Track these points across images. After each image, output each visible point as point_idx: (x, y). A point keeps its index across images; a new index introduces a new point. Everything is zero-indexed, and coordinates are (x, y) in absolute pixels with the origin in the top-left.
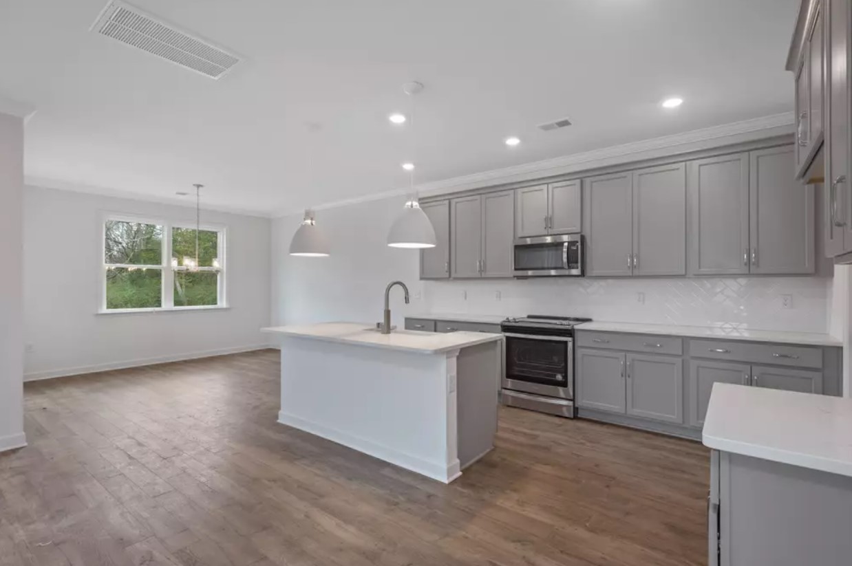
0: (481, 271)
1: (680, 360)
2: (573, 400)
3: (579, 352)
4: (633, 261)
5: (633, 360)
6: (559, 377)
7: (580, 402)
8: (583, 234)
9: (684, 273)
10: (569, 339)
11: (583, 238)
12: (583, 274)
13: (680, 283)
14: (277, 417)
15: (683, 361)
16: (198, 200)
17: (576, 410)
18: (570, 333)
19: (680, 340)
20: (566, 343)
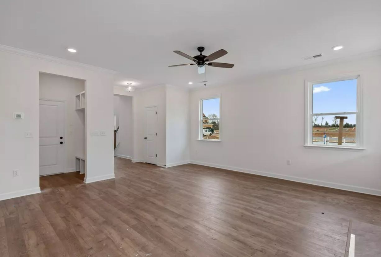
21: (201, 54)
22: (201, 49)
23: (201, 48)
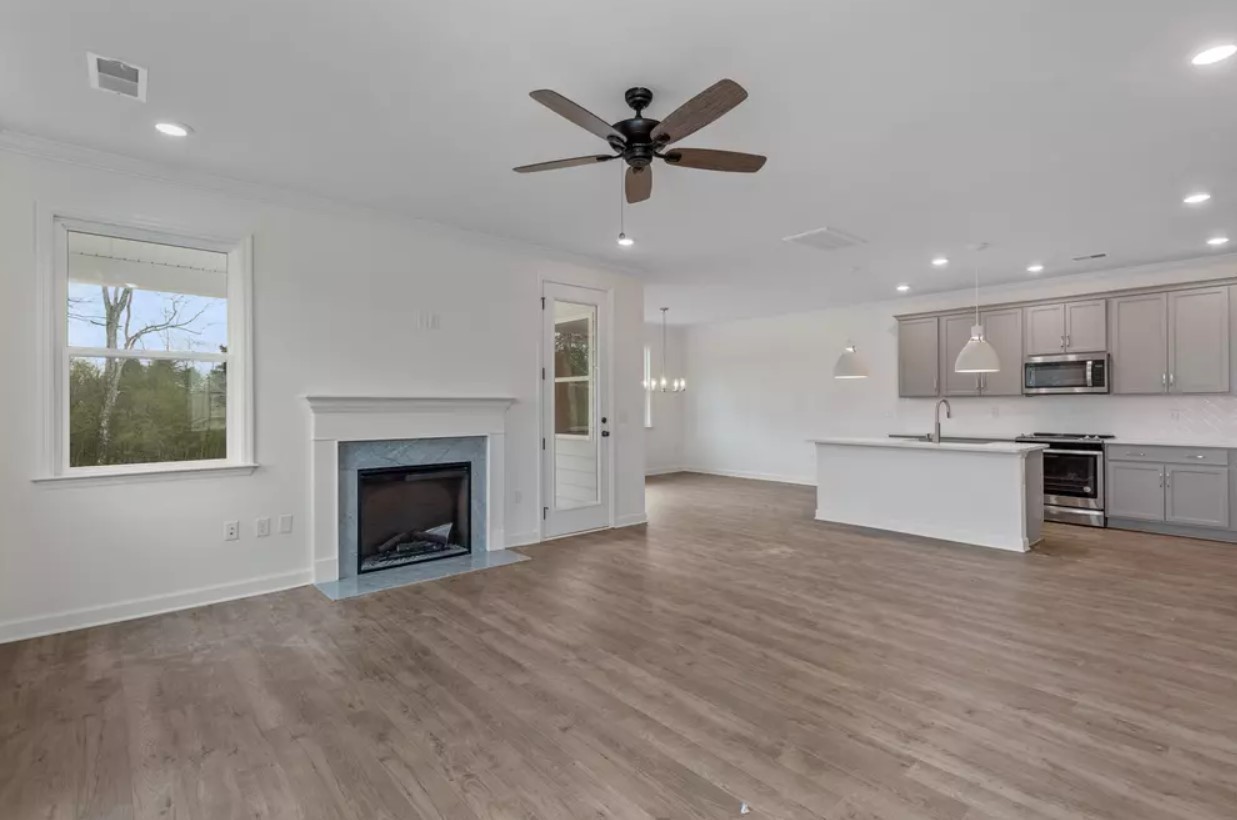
0: (980, 388)
1: (1226, 469)
2: (1103, 510)
3: (1110, 465)
4: (1168, 377)
5: (1173, 472)
6: (1088, 489)
7: (1112, 512)
8: (1109, 352)
9: (1227, 390)
10: (1100, 453)
11: (1109, 355)
12: (1108, 393)
13: (1221, 400)
14: (814, 516)
15: (1229, 471)
16: (664, 319)
17: (1106, 519)
18: (1098, 447)
19: (1225, 453)
20: (1095, 457)
21: (639, 116)
22: (639, 98)
23: (639, 92)
